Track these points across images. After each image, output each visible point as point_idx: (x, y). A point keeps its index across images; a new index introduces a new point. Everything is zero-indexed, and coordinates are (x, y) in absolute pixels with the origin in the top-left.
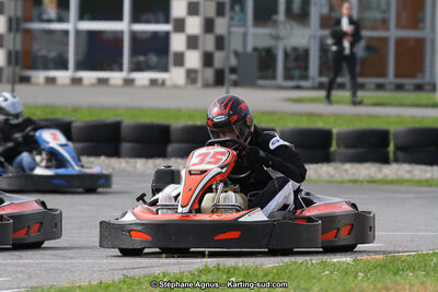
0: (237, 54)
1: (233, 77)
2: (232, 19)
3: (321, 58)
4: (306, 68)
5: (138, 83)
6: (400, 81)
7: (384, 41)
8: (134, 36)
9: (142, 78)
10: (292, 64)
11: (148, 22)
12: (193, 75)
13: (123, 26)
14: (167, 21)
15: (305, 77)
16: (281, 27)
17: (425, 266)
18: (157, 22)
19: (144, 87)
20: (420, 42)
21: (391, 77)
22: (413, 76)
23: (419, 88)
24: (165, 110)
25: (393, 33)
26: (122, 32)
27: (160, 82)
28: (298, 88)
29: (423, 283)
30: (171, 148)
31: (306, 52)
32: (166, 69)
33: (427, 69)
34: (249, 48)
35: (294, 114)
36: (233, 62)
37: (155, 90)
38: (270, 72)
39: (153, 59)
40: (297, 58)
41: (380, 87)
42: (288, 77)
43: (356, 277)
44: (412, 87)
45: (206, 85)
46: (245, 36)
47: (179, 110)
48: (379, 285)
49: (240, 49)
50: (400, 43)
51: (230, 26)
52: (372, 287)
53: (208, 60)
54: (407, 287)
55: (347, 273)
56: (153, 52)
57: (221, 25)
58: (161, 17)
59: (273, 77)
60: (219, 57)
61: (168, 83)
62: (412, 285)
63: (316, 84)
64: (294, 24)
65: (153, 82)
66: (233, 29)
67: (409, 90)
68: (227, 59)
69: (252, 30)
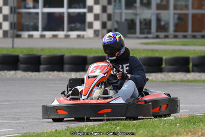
0: (117, 22)
2: (115, 6)
3: (157, 23)
4: (150, 28)
5: (71, 37)
6: (194, 34)
7: (186, 15)
8: (69, 15)
9: (74, 34)
10: (143, 27)
11: (75, 8)
12: (97, 33)
13: (64, 10)
14: (84, 7)
15: (149, 33)
16: (138, 9)
18: (80, 8)
19: (74, 39)
20: (203, 16)
21: (190, 32)
22: (200, 31)
23: (203, 37)
24: (84, 49)
25: (191, 11)
26: (63, 13)
27: (82, 36)
28: (146, 38)
30: (87, 67)
31: (150, 21)
32: (84, 30)
34: (123, 19)
35: (145, 50)
36: (116, 26)
37: (80, 40)
38: (133, 31)
39: (78, 25)
40: (146, 24)
41: (185, 37)
42: (142, 33)
43: (176, 126)
46: (121, 14)
47: (91, 49)
48: (187, 130)
49: (119, 20)
50: (194, 16)
51: (114, 9)
52: (183, 130)
53: (104, 25)
54: (200, 130)
55: (171, 125)
56: (78, 22)
57: (110, 9)
58: (82, 5)
59: (135, 33)
60: (109, 24)
61: (86, 36)
62: (202, 129)
63: (155, 36)
64: (144, 8)
65: (79, 36)
66: (116, 11)
67: (198, 38)
68: (113, 25)
69: (124, 11)
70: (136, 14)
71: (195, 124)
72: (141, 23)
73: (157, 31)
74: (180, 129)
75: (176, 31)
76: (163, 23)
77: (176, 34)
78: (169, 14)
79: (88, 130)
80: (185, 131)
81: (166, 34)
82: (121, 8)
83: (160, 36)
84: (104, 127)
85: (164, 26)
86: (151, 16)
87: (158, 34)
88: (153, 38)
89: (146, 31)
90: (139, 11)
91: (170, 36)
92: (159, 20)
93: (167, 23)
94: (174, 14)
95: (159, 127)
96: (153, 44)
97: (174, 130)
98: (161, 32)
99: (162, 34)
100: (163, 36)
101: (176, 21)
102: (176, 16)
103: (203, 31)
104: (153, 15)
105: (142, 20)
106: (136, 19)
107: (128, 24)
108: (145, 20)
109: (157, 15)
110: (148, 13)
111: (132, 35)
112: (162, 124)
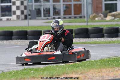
0: (30, 10)
1: (30, 17)
2: (28, 1)
3: (53, 10)
4: (50, 13)
5: (3, 20)
6: (75, 16)
7: (71, 5)
9: (4, 18)
10: (46, 13)
11: (5, 3)
12: (18, 17)
14: (10, 2)
15: (49, 16)
16: (42, 2)
17: (84, 65)
18: (8, 3)
19: (5, 21)
20: (80, 5)
22: (79, 14)
23: (81, 17)
24: (11, 27)
25: (73, 3)
27: (9, 19)
28: (48, 19)
29: (84, 70)
30: (13, 37)
31: (49, 9)
32: (11, 16)
33: (83, 12)
34: (34, 9)
35: (47, 26)
36: (29, 13)
37: (8, 22)
38: (39, 15)
39: (7, 13)
40: (47, 11)
41: (70, 18)
42: (45, 16)
43: (66, 69)
44: (78, 17)
45: (22, 20)
46: (32, 5)
47: (15, 27)
48: (72, 71)
49: (31, 9)
50: (75, 5)
51: (28, 3)
52: (70, 71)
53: (22, 12)
54: (80, 71)
55: (63, 68)
56: (7, 11)
57: (25, 3)
58: (9, 1)
59: (41, 16)
60: (25, 12)
61: (12, 19)
62: (81, 70)
63: (53, 18)
64: (46, 2)
65: (8, 19)
66: (29, 4)
67: (78, 18)
68: (28, 12)
69: (34, 4)
70: (41, 6)
71: (77, 67)
72: (44, 10)
73: (54, 15)
74: (68, 71)
75: (64, 14)
76: (57, 10)
77: (65, 16)
78: (60, 5)
79: (14, 73)
80: (71, 72)
81: (59, 16)
82: (32, 2)
83: (56, 18)
84: (24, 71)
85: (58, 12)
86: (50, 6)
87: (54, 16)
88: (51, 19)
89: (47, 15)
90: (42, 4)
91: (61, 18)
92: (54, 9)
93: (60, 10)
94: (63, 5)
95: (56, 70)
97: (65, 71)
98: (56, 15)
101: (65, 9)
102: (65, 6)
103: (80, 14)
104: (51, 6)
105: (45, 9)
106: (41, 8)
107: (37, 11)
108: (46, 8)
109: (54, 5)
110: (48, 5)
111: (39, 18)
112: (58, 68)
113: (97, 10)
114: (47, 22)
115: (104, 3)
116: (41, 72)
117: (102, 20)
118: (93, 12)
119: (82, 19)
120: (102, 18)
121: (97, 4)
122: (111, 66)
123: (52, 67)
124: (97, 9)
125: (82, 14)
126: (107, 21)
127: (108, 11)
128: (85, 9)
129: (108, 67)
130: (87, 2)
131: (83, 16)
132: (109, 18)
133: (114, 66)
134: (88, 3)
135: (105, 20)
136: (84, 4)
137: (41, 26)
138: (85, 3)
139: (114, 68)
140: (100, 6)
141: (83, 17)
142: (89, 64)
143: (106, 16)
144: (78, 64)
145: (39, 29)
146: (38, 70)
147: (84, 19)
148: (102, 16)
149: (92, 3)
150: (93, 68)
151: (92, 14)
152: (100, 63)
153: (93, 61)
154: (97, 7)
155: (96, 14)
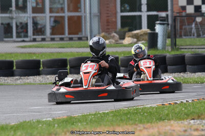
70: (12, 18)
71: (73, 124)
72: (17, 26)
73: (34, 35)
74: (58, 130)
75: (52, 34)
76: (39, 27)
77: (53, 36)
78: (45, 17)
80: (63, 131)
81: (43, 37)
83: (37, 40)
85: (41, 29)
86: (27, 20)
87: (35, 37)
88: (30, 41)
89: (22, 34)
90: (14, 15)
91: (47, 39)
92: (35, 24)
93: (45, 27)
94: (51, 17)
95: (37, 129)
96: (30, 47)
97: (52, 130)
98: (39, 35)
99: (39, 38)
100: (40, 39)
101: (52, 24)
102: (52, 19)
103: (80, 33)
104: (29, 19)
105: (18, 24)
106: (12, 23)
107: (5, 28)
108: (21, 23)
109: (34, 18)
110: (24, 17)
111: (9, 39)
112: (40, 125)
113: (109, 27)
114: (22, 47)
115: (120, 14)
116: (11, 132)
117: (117, 44)
118: (100, 30)
119: (82, 42)
120: (116, 41)
121: (108, 16)
122: (131, 122)
123: (31, 124)
124: (108, 25)
125: (82, 34)
126: (125, 46)
127: (127, 29)
128: (88, 24)
129: (126, 124)
130: (90, 13)
131: (84, 37)
132: (127, 40)
133: (137, 123)
134: (92, 14)
135: (122, 43)
136: (85, 17)
137: (11, 53)
138: (88, 15)
139: (136, 125)
140: (114, 20)
141: (83, 39)
142: (93, 119)
143: (123, 38)
144: (75, 119)
145: (8, 59)
146: (7, 129)
147: (85, 42)
148: (117, 36)
149: (99, 14)
150: (101, 125)
151: (99, 33)
152: (113, 116)
153: (100, 114)
154: (108, 22)
155: (106, 34)
